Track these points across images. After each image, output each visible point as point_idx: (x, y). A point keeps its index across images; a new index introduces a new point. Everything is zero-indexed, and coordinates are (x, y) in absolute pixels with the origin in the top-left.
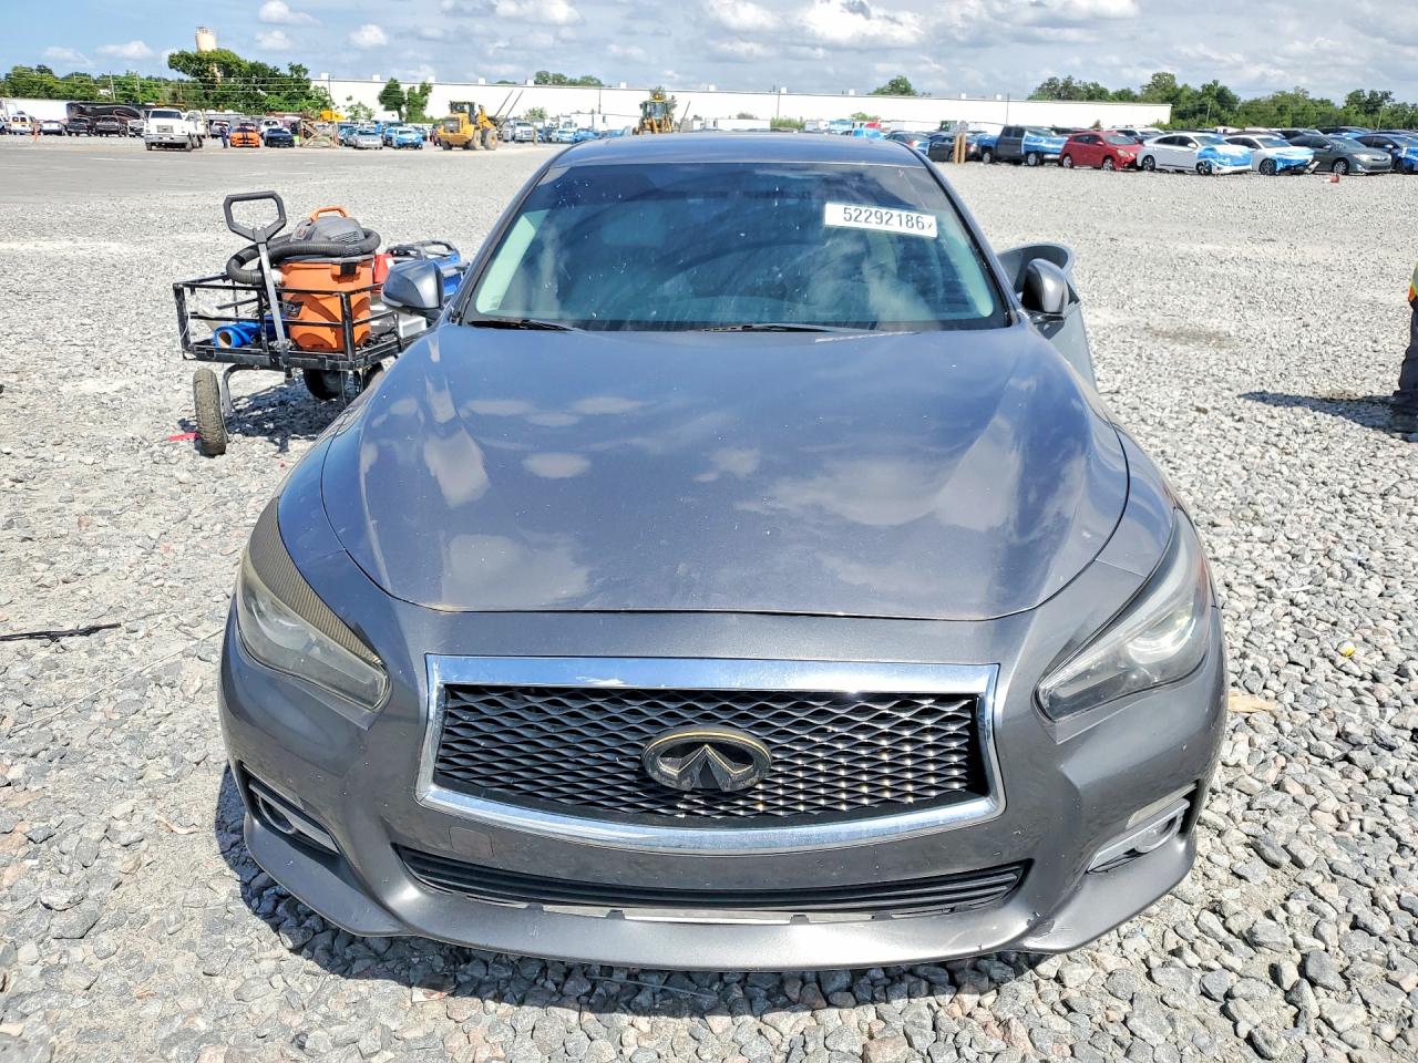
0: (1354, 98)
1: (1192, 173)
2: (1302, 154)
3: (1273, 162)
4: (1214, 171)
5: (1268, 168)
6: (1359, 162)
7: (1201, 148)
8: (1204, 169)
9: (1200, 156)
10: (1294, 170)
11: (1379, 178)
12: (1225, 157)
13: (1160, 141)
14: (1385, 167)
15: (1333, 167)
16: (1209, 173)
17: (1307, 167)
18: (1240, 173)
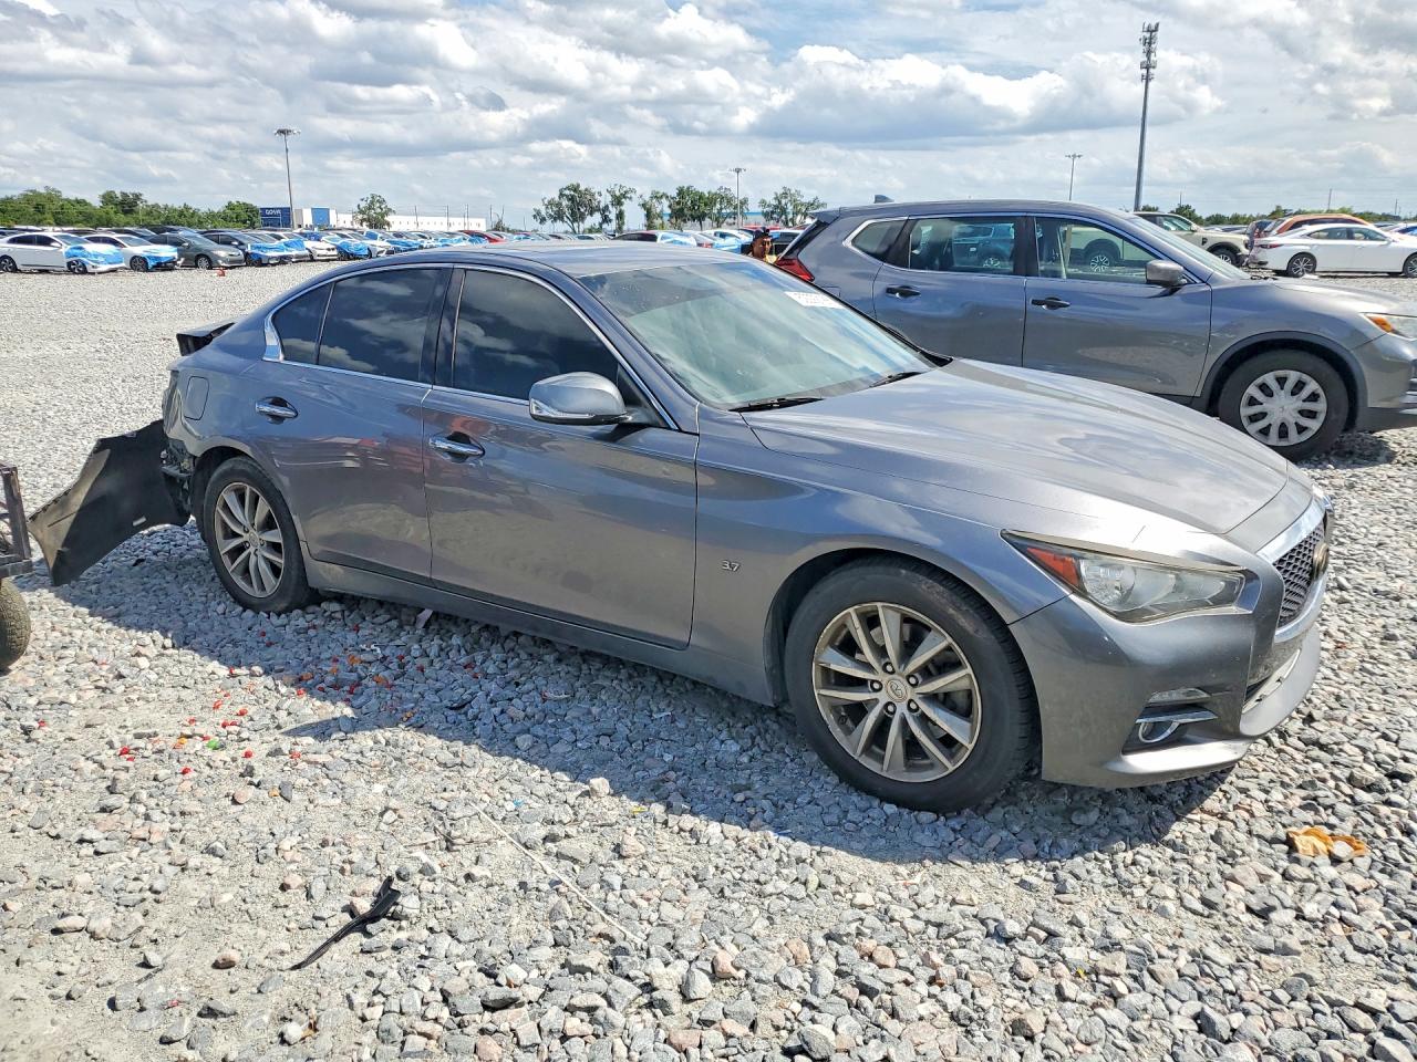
0: (108, 198)
1: (66, 273)
2: (167, 252)
3: (144, 260)
4: (90, 269)
5: (139, 264)
6: (219, 258)
7: (65, 249)
8: (77, 268)
9: (68, 255)
10: (164, 266)
11: (237, 270)
12: (96, 256)
13: (13, 241)
14: (240, 261)
15: (196, 261)
16: (85, 272)
17: (175, 263)
18: (114, 271)
